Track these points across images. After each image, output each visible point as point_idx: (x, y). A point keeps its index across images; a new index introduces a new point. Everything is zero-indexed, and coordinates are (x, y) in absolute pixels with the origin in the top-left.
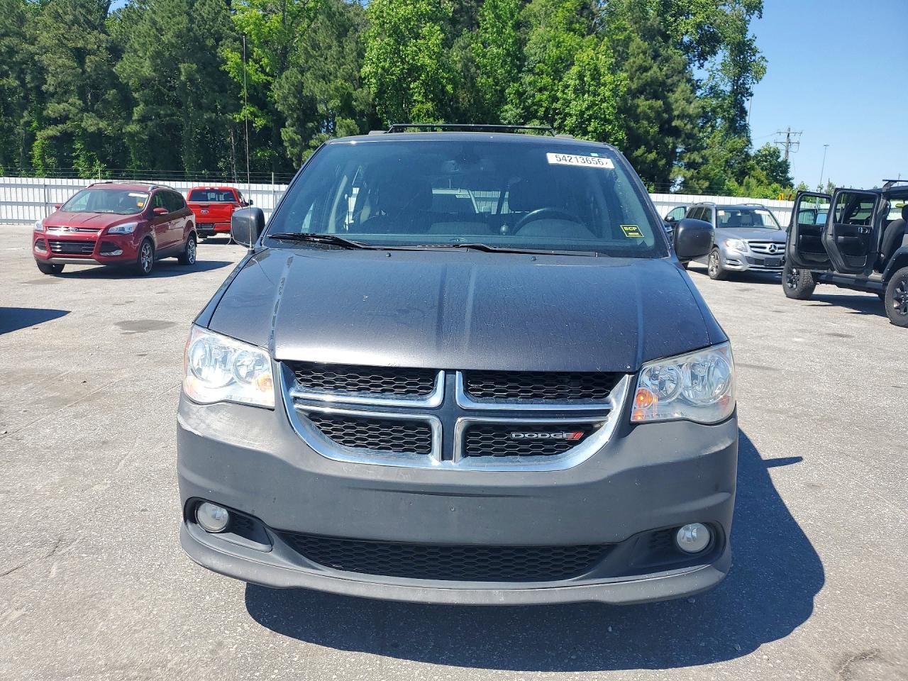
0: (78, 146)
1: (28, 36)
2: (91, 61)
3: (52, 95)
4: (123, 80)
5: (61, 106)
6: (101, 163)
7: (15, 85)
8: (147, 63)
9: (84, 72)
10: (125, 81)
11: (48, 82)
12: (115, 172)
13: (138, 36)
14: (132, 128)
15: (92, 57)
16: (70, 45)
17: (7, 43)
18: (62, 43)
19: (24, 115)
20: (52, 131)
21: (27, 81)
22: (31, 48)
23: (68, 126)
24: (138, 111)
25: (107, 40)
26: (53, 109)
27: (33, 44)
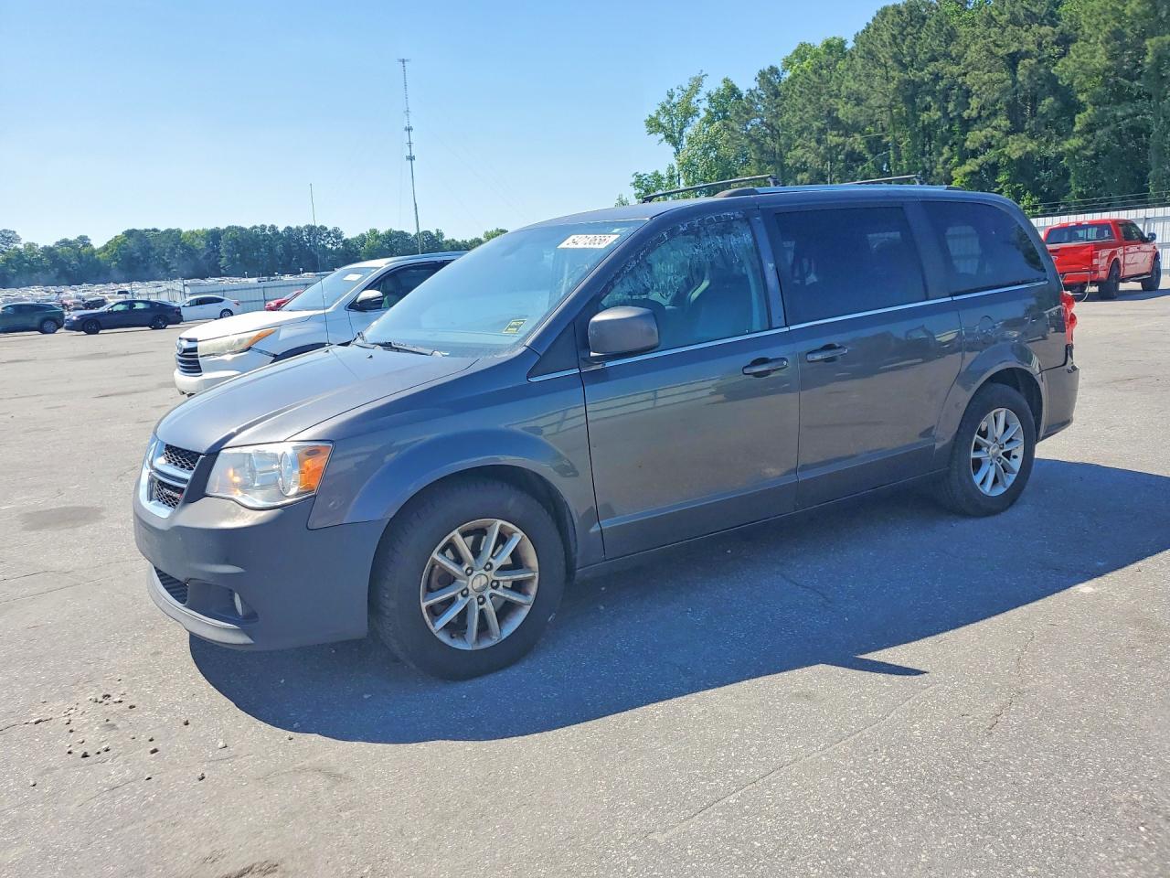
0: (1001, 178)
1: (954, 56)
2: (1025, 67)
3: (975, 120)
4: (1063, 82)
5: (984, 133)
6: (1033, 196)
7: (936, 117)
8: (1101, 50)
9: (1015, 82)
10: (1067, 82)
11: (971, 107)
12: (1051, 206)
13: (1090, 17)
14: (1074, 143)
15: (1026, 62)
16: (1001, 52)
17: (931, 70)
18: (992, 53)
19: (944, 151)
20: (971, 165)
21: (949, 110)
22: (955, 69)
23: (991, 155)
24: (1081, 120)
25: (1054, 32)
26: (974, 138)
27: (958, 64)
